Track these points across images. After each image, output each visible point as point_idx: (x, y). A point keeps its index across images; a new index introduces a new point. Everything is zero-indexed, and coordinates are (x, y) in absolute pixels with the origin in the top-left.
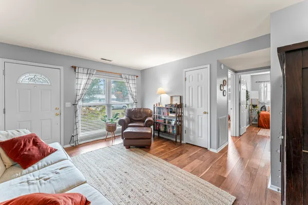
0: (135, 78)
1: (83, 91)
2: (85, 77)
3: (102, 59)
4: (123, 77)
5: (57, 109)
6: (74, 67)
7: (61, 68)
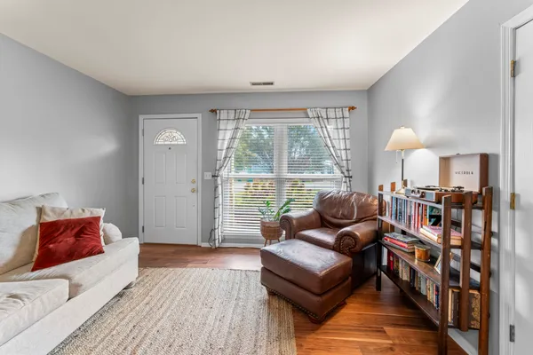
0: (347, 114)
1: (227, 153)
2: (231, 125)
3: (254, 84)
4: (310, 115)
5: (193, 182)
6: (214, 111)
7: (199, 116)
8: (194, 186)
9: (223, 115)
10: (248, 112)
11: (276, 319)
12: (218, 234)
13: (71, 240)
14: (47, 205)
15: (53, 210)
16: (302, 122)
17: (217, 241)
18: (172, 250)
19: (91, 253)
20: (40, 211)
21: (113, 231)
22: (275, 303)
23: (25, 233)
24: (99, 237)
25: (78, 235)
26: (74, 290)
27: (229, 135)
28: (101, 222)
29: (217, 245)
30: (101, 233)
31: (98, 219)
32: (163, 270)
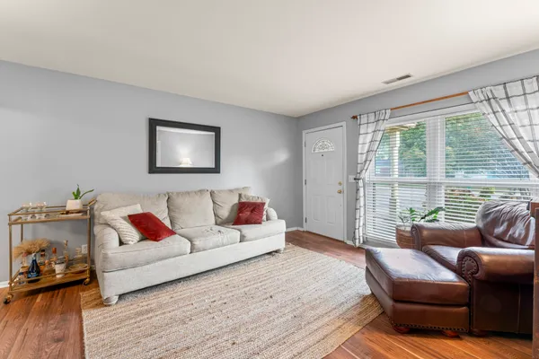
1: (367, 156)
2: (371, 128)
3: (387, 83)
4: (474, 98)
5: (340, 184)
6: (355, 117)
7: (344, 124)
8: (340, 188)
9: (364, 119)
10: (389, 112)
11: (359, 310)
12: (360, 233)
13: (248, 213)
14: (243, 193)
15: (245, 196)
16: (465, 110)
17: (357, 241)
18: (322, 240)
19: (255, 223)
20: (240, 195)
21: (273, 213)
22: (371, 301)
23: (233, 206)
24: (262, 215)
25: (252, 211)
26: (243, 239)
27: (369, 137)
28: (266, 207)
29: (357, 244)
30: (265, 213)
31: (263, 204)
32: (306, 251)
